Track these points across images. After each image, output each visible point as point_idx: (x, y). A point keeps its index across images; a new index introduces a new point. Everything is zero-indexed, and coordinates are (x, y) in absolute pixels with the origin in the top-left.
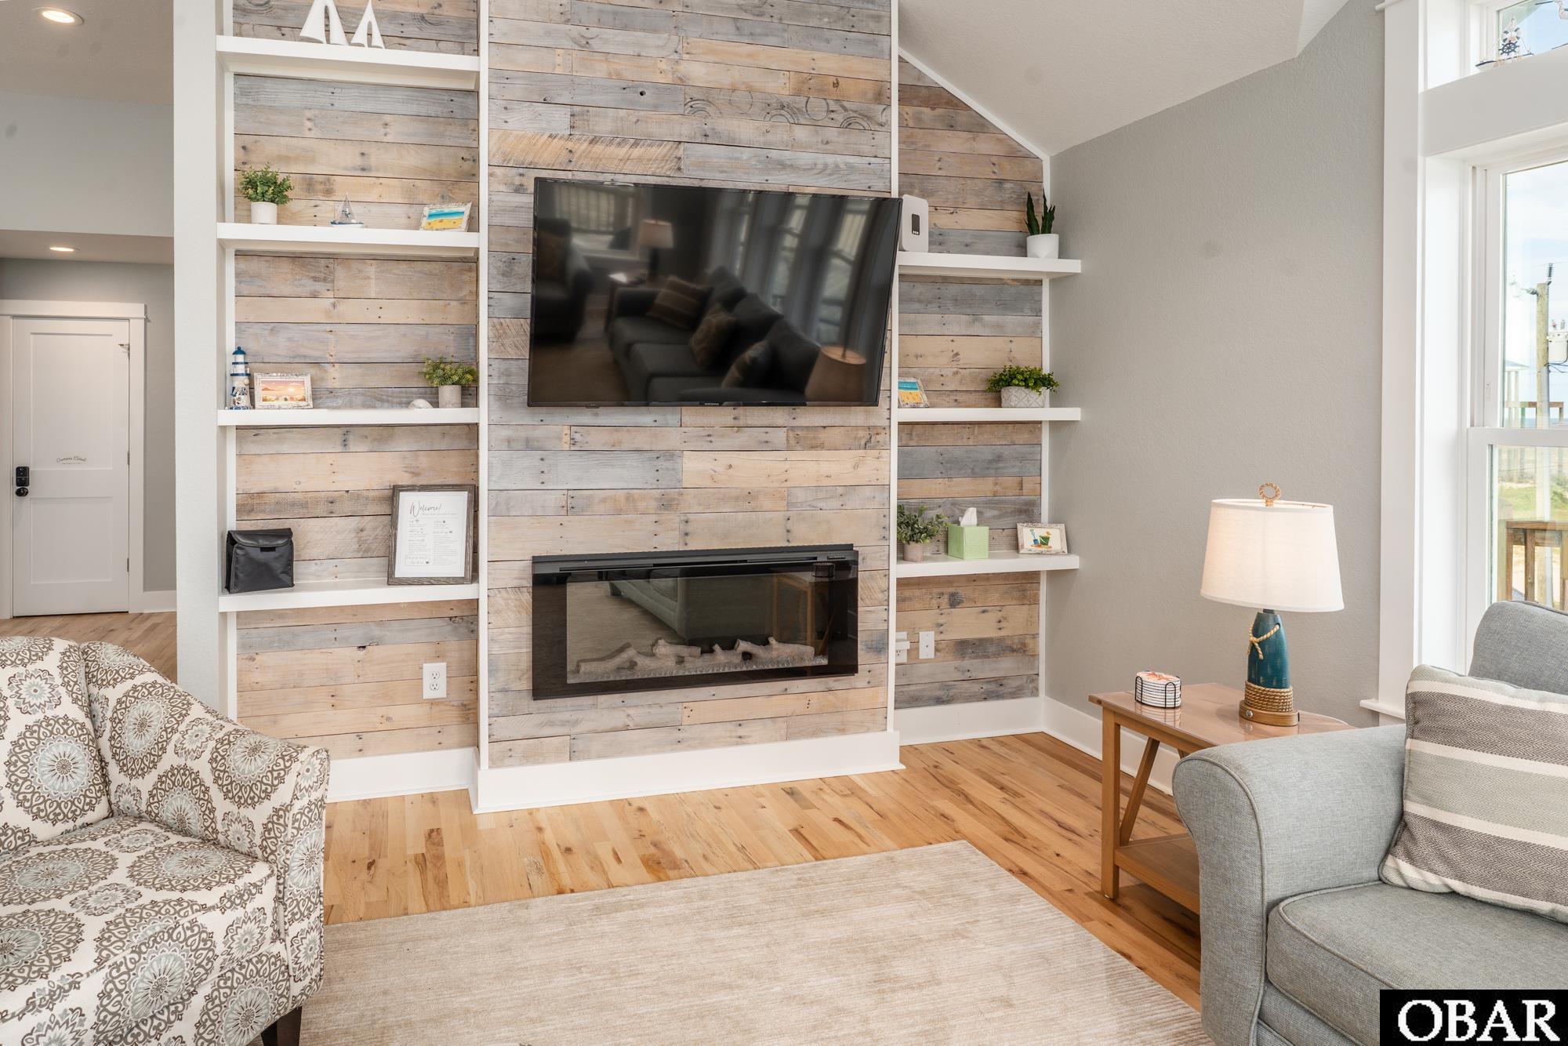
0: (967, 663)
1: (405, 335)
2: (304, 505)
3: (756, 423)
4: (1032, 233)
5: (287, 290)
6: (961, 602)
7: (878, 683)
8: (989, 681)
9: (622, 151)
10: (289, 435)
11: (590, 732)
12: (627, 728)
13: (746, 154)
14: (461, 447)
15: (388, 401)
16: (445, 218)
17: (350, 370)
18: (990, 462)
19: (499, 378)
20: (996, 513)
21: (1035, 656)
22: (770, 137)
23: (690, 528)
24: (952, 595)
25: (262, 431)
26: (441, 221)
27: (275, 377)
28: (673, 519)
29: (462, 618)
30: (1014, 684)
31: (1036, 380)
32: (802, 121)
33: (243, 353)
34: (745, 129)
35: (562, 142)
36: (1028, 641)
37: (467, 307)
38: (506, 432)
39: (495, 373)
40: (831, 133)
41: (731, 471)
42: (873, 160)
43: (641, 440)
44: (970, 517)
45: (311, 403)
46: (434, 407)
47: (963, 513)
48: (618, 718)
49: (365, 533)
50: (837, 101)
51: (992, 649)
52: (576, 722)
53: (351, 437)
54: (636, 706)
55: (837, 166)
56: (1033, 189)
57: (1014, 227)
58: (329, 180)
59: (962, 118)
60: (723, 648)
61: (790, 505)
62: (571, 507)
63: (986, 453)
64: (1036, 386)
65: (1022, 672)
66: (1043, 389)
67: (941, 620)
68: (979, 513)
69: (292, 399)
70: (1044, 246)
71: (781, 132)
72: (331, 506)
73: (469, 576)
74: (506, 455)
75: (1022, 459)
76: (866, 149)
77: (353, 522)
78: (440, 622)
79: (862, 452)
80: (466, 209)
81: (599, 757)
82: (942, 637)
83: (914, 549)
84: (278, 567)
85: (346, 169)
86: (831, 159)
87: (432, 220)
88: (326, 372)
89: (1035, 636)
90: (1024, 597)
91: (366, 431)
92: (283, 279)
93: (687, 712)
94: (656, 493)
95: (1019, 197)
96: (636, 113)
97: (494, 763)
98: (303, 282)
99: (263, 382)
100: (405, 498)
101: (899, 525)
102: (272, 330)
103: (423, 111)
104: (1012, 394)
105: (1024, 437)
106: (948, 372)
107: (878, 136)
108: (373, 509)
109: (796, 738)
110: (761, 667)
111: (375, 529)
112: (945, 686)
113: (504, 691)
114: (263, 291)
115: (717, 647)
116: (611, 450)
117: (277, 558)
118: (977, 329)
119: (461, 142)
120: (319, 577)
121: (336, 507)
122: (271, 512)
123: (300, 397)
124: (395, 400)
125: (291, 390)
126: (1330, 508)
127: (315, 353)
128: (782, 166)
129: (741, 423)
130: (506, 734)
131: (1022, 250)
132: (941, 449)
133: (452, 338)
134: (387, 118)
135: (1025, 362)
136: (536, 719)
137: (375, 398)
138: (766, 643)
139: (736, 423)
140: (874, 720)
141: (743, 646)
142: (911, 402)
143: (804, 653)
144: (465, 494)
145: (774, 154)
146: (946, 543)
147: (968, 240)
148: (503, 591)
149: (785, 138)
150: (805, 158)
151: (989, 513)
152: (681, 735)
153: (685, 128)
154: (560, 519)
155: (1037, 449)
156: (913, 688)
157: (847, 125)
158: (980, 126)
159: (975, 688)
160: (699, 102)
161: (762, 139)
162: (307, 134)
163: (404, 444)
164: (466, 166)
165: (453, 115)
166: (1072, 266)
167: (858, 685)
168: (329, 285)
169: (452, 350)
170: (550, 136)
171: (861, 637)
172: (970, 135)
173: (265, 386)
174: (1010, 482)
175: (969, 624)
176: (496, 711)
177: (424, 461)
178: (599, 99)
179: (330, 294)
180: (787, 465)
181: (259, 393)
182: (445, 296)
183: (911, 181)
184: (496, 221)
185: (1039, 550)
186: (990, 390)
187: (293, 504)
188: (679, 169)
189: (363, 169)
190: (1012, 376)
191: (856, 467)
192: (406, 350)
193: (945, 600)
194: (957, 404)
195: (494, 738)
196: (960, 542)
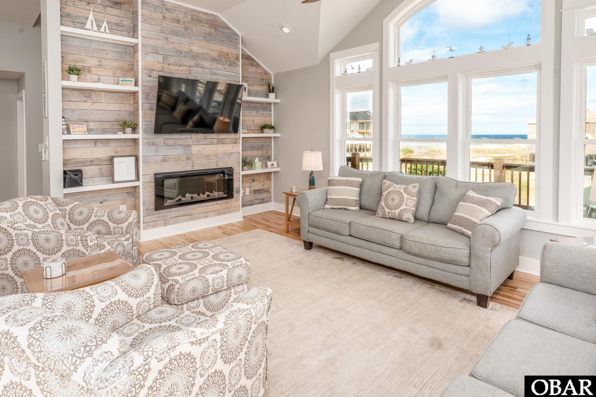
0: (256, 195)
1: (113, 114)
2: (83, 162)
3: (209, 138)
4: (270, 93)
5: (77, 100)
6: (255, 181)
7: (237, 200)
8: (261, 199)
9: (176, 68)
10: (78, 142)
11: (169, 218)
12: (179, 216)
13: (207, 70)
14: (130, 145)
15: (108, 132)
16: (127, 82)
17: (97, 123)
18: (261, 146)
19: (145, 126)
20: (262, 159)
21: (271, 192)
22: (212, 66)
23: (194, 164)
24: (253, 179)
25: (69, 141)
26: (126, 83)
27: (76, 125)
28: (190, 162)
29: (131, 192)
30: (266, 199)
31: (271, 127)
32: (220, 63)
33: (64, 118)
34: (207, 64)
35: (161, 64)
36: (269, 189)
37: (131, 106)
38: (147, 141)
39: (143, 125)
40: (226, 67)
41: (204, 150)
42: (236, 74)
43: (182, 142)
44: (257, 160)
45: (87, 133)
46: (124, 134)
47: (255, 159)
48: (176, 214)
49: (102, 170)
50: (228, 59)
51: (262, 192)
52: (166, 216)
53: (97, 143)
54: (181, 211)
55: (228, 75)
56: (270, 81)
57: (265, 90)
58: (90, 68)
59: (254, 63)
60: (203, 194)
61: (218, 158)
62: (165, 160)
63: (260, 144)
64: (271, 129)
65: (268, 197)
66: (272, 129)
67: (251, 185)
68: (259, 159)
69: (81, 132)
70: (272, 95)
71: (215, 65)
72: (92, 162)
73: (137, 179)
74: (147, 147)
75: (268, 146)
76: (234, 71)
77: (98, 167)
78: (125, 194)
79: (234, 144)
80: (134, 80)
81: (172, 224)
82: (251, 189)
83: (245, 168)
84: (79, 180)
85: (95, 65)
86: (226, 73)
87: (122, 82)
88: (89, 124)
89: (271, 188)
90: (268, 179)
91: (102, 141)
92: (75, 96)
93: (194, 211)
94: (186, 156)
95: (267, 83)
96: (180, 58)
97: (144, 229)
98: (82, 97)
99: (72, 127)
100: (116, 160)
101: (242, 162)
102: (72, 111)
103: (118, 50)
104: (266, 130)
105: (268, 140)
106: (252, 125)
107: (237, 68)
108: (106, 163)
109: (219, 215)
110: (212, 198)
111: (105, 169)
112: (252, 201)
113: (147, 209)
114: (69, 100)
115: (201, 194)
116: (174, 145)
117: (78, 178)
118: (258, 115)
119: (129, 60)
120: (88, 183)
121: (93, 163)
122: (72, 165)
123: (84, 131)
124: (111, 132)
125: (81, 129)
126: (321, 152)
127: (86, 118)
128: (215, 74)
129: (206, 138)
130: (147, 221)
131: (267, 96)
132: (250, 144)
133: (127, 114)
134: (107, 52)
135: (268, 123)
136: (156, 216)
137: (104, 131)
138: (212, 192)
139: (205, 138)
140: (237, 209)
141: (207, 193)
142: (244, 132)
143: (221, 194)
144: (134, 157)
145: (213, 71)
146: (252, 166)
147: (256, 93)
148: (146, 183)
149: (216, 67)
150: (220, 72)
151: (261, 159)
152: (192, 217)
153: (192, 63)
154: (161, 163)
155: (271, 143)
156: (244, 202)
157: (230, 65)
158: (258, 66)
159: (258, 201)
160: (195, 56)
161: (210, 67)
162: (83, 54)
163: (114, 144)
164: (131, 67)
165: (126, 52)
166: (278, 101)
167: (233, 201)
168: (90, 99)
169: (127, 118)
170: (158, 62)
171: (234, 189)
172: (256, 68)
173: (73, 128)
174: (265, 151)
175: (257, 186)
176: (145, 215)
177: (119, 149)
178: (170, 54)
179: (90, 101)
180: (217, 148)
181: (72, 130)
182: (125, 103)
183: (244, 79)
184: (144, 84)
185: (272, 167)
186: (261, 129)
187: (80, 162)
188: (191, 73)
189: (100, 66)
190: (266, 126)
191: (232, 148)
192: (113, 118)
193: (251, 180)
194: (254, 133)
195: (144, 222)
196: (255, 166)
